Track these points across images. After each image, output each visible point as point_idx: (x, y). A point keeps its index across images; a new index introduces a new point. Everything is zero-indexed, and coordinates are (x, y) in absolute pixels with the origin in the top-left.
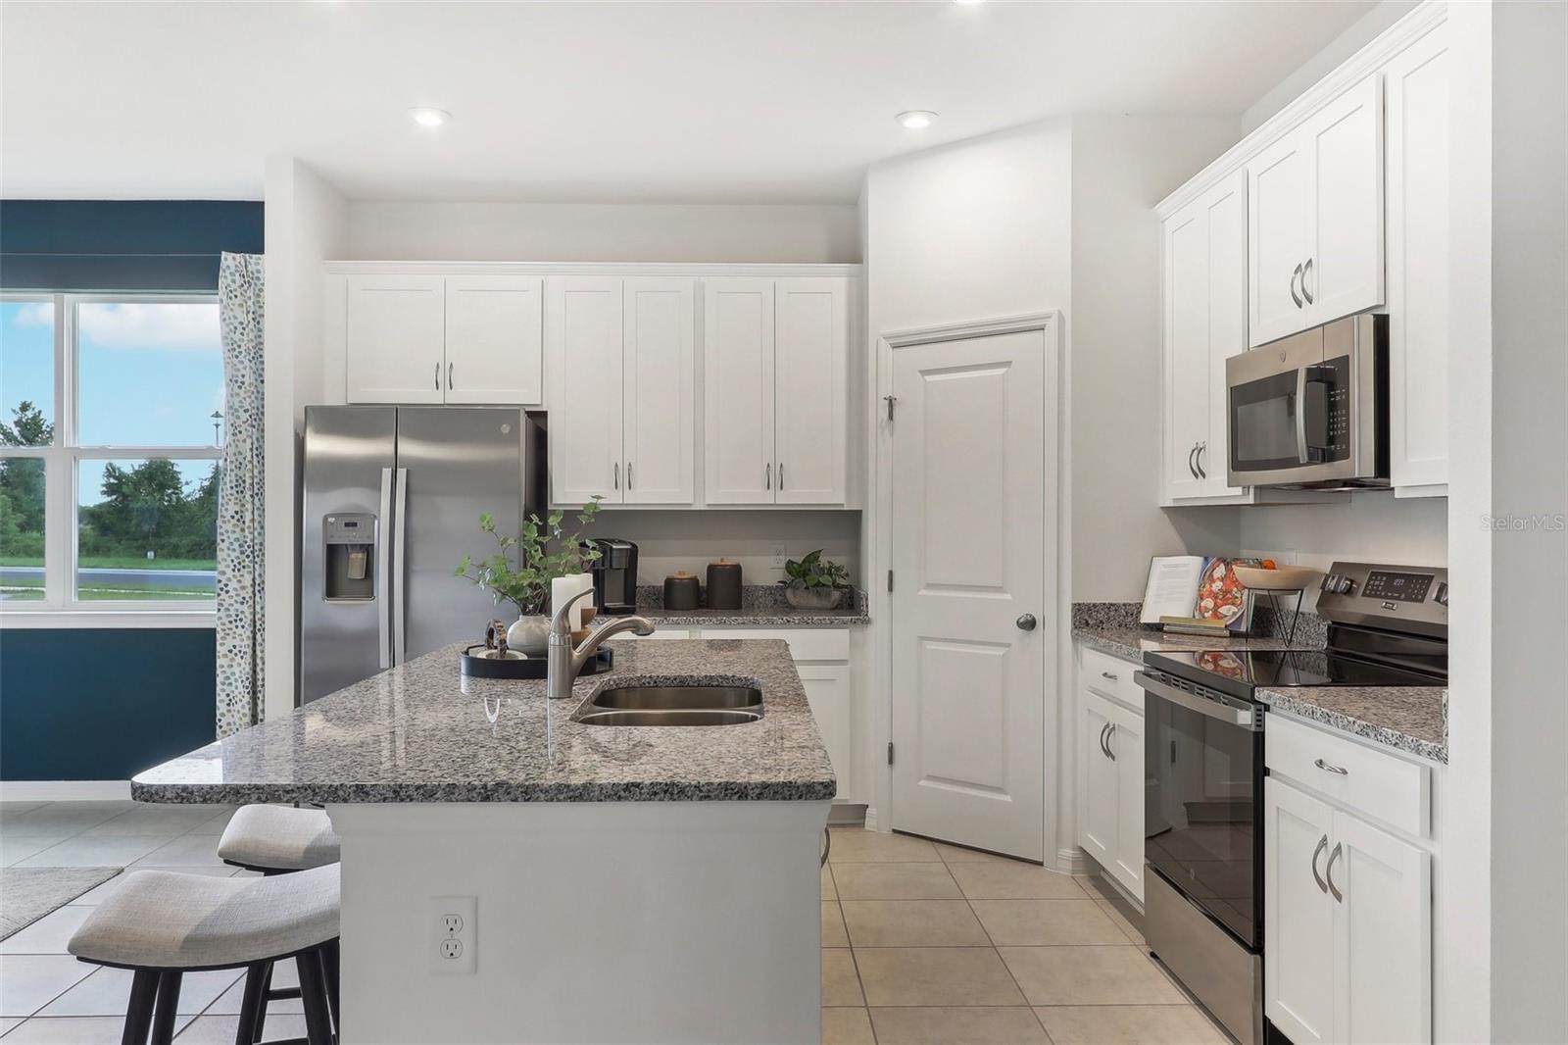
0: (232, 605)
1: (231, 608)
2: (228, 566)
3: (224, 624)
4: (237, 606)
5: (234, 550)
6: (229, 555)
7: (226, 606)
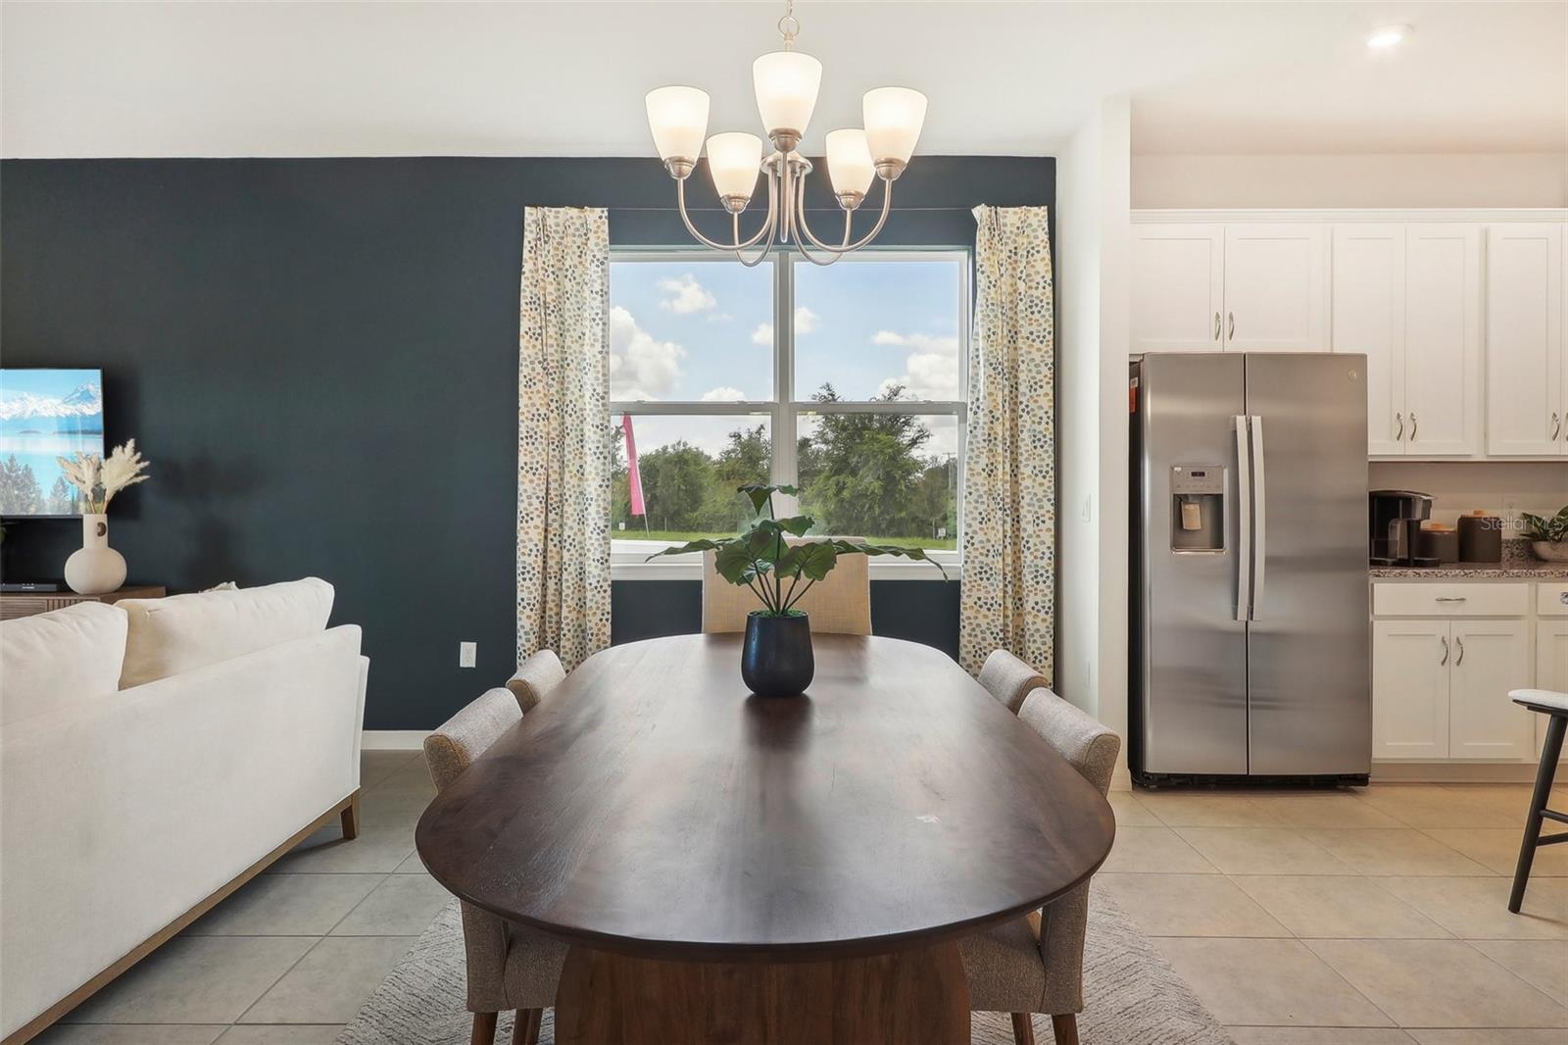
0: (977, 557)
1: (976, 561)
2: (975, 519)
3: (971, 577)
4: (981, 558)
5: (983, 503)
6: (976, 508)
7: (972, 558)
